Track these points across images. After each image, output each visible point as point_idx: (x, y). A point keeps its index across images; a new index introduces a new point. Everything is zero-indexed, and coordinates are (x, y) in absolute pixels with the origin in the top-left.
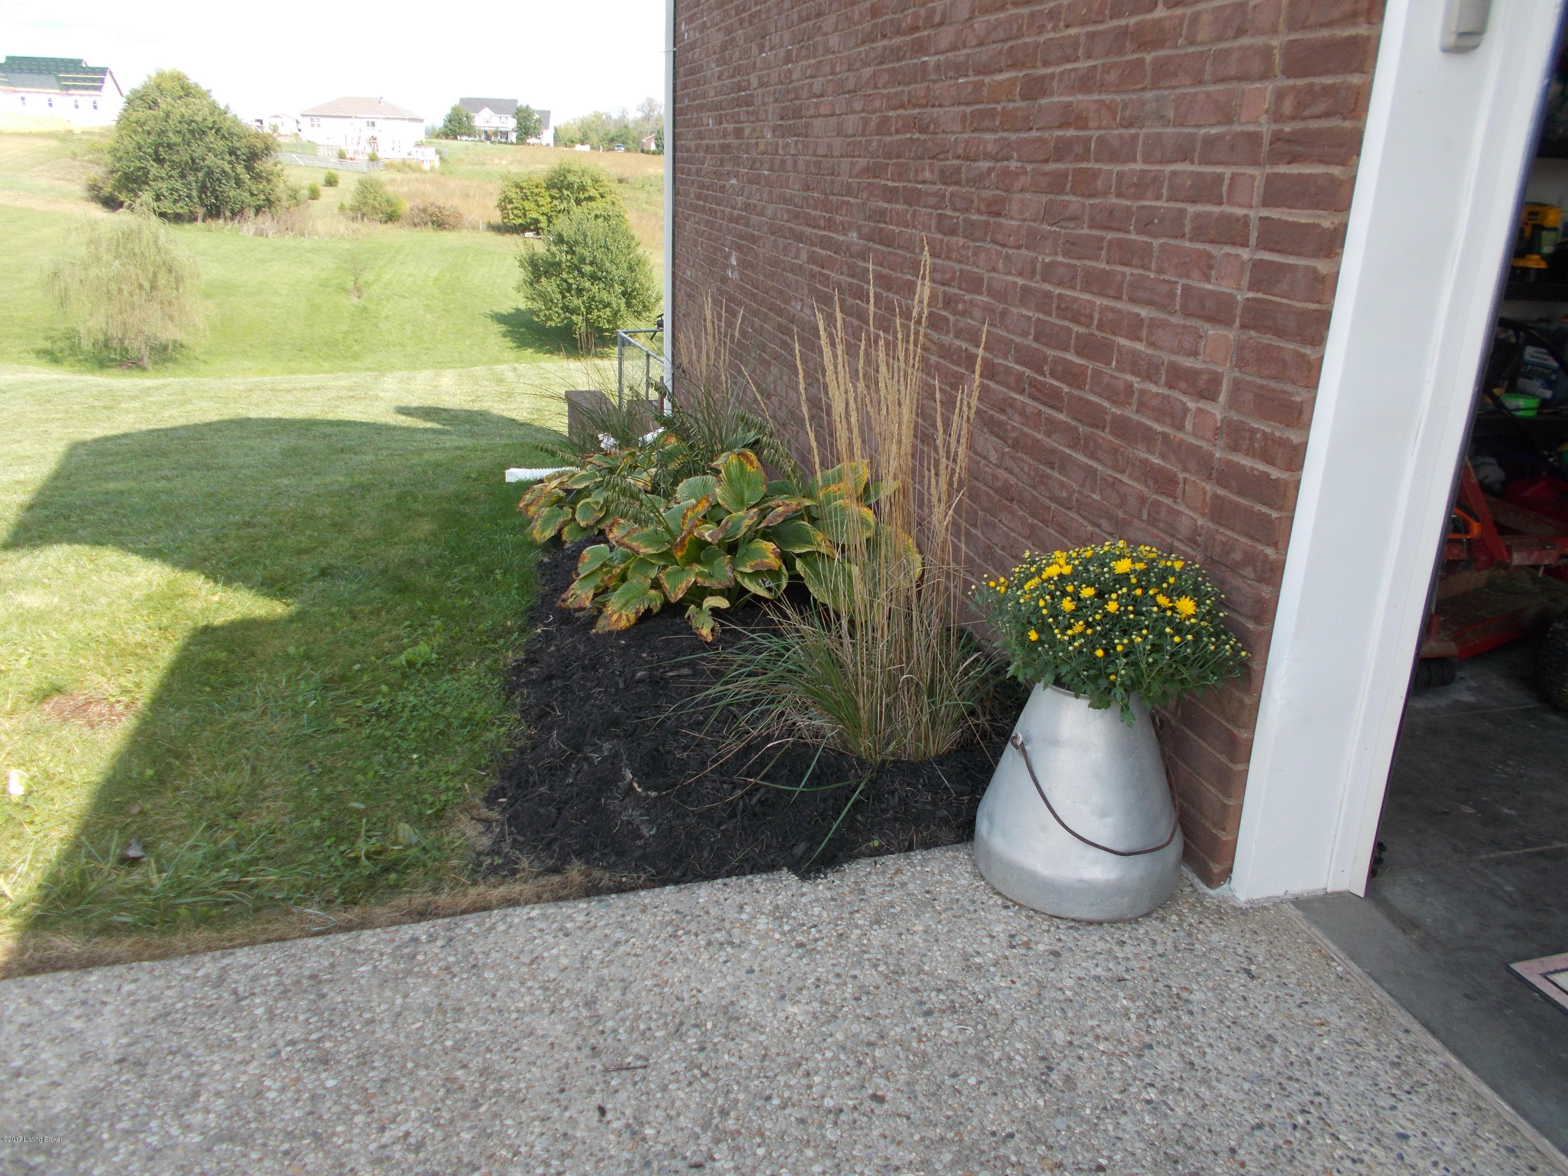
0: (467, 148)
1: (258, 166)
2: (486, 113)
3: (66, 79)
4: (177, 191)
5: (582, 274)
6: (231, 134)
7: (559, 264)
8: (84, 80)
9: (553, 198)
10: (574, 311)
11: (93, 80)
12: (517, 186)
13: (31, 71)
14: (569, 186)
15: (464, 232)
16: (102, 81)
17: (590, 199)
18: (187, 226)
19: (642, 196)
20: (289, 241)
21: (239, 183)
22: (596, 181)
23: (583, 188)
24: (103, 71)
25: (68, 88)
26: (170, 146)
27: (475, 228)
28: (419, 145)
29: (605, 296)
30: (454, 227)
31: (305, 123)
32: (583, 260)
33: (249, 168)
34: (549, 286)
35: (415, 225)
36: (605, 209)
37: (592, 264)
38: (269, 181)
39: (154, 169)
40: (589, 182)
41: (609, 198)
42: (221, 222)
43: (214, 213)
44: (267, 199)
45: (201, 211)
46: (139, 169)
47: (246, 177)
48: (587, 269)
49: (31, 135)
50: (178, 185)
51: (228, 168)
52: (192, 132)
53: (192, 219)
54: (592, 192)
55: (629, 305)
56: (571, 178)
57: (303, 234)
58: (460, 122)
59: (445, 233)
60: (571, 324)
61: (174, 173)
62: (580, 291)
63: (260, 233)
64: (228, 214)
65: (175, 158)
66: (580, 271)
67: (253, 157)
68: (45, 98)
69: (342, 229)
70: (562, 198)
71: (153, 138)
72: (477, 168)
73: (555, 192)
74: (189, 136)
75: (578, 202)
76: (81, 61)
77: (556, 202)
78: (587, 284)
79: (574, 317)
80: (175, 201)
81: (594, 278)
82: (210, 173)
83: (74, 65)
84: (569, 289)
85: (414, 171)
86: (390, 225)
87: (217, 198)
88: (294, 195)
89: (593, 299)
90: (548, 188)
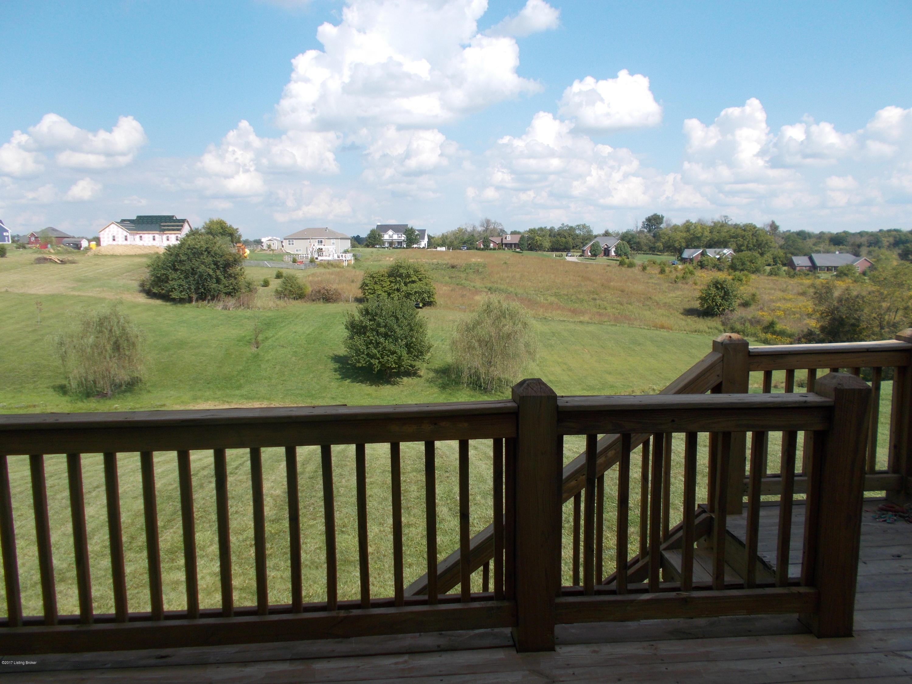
0: (372, 252)
1: (230, 271)
2: (390, 232)
3: (164, 226)
4: (182, 286)
5: (378, 334)
6: (216, 254)
7: (366, 327)
8: (173, 226)
9: (391, 282)
10: (373, 357)
11: (178, 226)
12: (372, 276)
13: (148, 223)
14: (401, 276)
15: (341, 304)
16: (182, 226)
17: (413, 282)
18: (187, 305)
19: (463, 275)
20: (240, 312)
21: (218, 281)
22: (416, 271)
23: (408, 276)
24: (183, 221)
25: (165, 230)
26: (180, 261)
27: (347, 301)
28: (346, 252)
29: (392, 347)
30: (335, 301)
31: (286, 243)
32: (379, 325)
33: (225, 271)
34: (359, 341)
35: (313, 301)
36: (421, 288)
37: (385, 326)
38: (235, 279)
39: (173, 275)
40: (412, 272)
41: (424, 281)
42: (206, 302)
43: (202, 297)
44: (234, 289)
45: (194, 296)
46: (164, 274)
47: (222, 277)
48: (382, 330)
49: (136, 256)
50: (183, 283)
51: (211, 272)
52: (194, 254)
53: (190, 300)
54: (414, 278)
55: (409, 352)
56: (402, 271)
57: (249, 308)
58: (375, 238)
59: (330, 304)
60: (371, 365)
61: (182, 276)
62: (378, 344)
63: (225, 308)
64: (209, 298)
65: (183, 268)
66: (377, 332)
67: (227, 265)
68: (151, 236)
69: (271, 304)
70: (396, 282)
71: (173, 257)
72: (375, 263)
73: (392, 279)
74: (191, 256)
75: (406, 284)
76: (173, 216)
77: (393, 285)
78: (382, 340)
79: (372, 361)
80: (181, 292)
81: (386, 336)
82: (201, 276)
83: (170, 219)
84: (371, 343)
85: (335, 267)
86: (299, 301)
87: (205, 289)
88: (249, 285)
89: (384, 348)
90: (389, 276)
